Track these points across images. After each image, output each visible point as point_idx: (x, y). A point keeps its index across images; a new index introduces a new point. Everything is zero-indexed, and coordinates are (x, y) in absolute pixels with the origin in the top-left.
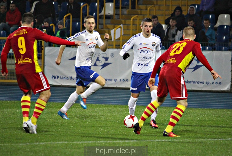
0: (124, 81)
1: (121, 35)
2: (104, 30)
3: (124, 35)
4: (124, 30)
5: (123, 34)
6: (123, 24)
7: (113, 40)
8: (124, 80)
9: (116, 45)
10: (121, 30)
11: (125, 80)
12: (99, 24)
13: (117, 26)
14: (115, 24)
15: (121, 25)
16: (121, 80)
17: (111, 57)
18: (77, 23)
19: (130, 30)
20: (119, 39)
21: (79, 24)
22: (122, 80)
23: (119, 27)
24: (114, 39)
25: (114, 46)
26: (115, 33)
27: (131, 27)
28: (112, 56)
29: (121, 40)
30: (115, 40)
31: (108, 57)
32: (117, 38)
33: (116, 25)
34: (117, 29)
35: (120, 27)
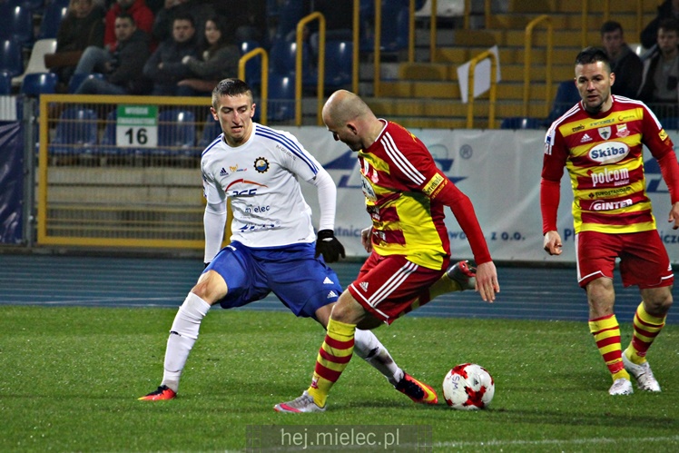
0: (507, 238)
1: (492, 83)
2: (433, 65)
3: (502, 82)
4: (502, 64)
5: (498, 78)
6: (499, 47)
7: (465, 98)
8: (505, 236)
9: (475, 118)
10: (493, 66)
11: (511, 235)
12: (416, 47)
13: (480, 53)
14: (472, 48)
15: (494, 51)
16: (494, 234)
17: (462, 156)
18: (343, 45)
19: (523, 64)
20: (485, 98)
21: (349, 48)
22: (498, 236)
23: (485, 54)
24: (470, 95)
25: (470, 120)
26: (471, 77)
27: (527, 55)
28: (466, 156)
29: (493, 99)
30: (472, 101)
31: (450, 157)
32: (477, 92)
33: (473, 51)
34: (479, 62)
35: (490, 57)
